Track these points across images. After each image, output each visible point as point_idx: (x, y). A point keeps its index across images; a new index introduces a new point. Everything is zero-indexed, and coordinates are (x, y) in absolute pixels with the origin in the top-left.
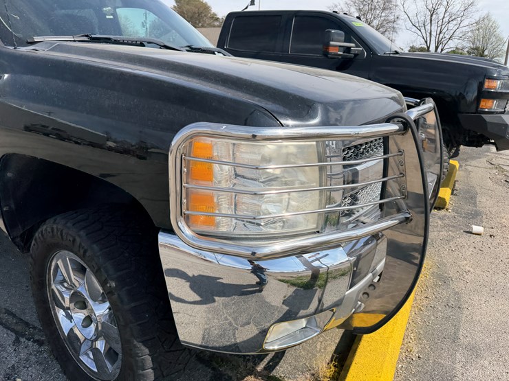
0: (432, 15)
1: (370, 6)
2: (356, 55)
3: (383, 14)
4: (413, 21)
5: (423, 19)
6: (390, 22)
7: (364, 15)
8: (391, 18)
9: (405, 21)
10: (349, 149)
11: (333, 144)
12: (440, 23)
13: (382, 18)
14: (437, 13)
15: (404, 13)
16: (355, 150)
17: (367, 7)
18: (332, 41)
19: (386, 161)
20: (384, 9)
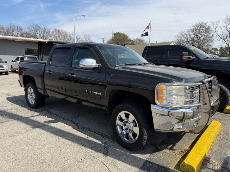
1: (199, 31)
2: (192, 59)
3: (206, 34)
4: (221, 36)
5: (225, 35)
6: (209, 37)
7: (196, 35)
8: (210, 36)
9: (216, 36)
10: (191, 88)
11: (187, 87)
13: (205, 36)
15: (216, 33)
16: (192, 88)
17: (197, 32)
18: (184, 55)
19: (200, 90)
20: (206, 32)
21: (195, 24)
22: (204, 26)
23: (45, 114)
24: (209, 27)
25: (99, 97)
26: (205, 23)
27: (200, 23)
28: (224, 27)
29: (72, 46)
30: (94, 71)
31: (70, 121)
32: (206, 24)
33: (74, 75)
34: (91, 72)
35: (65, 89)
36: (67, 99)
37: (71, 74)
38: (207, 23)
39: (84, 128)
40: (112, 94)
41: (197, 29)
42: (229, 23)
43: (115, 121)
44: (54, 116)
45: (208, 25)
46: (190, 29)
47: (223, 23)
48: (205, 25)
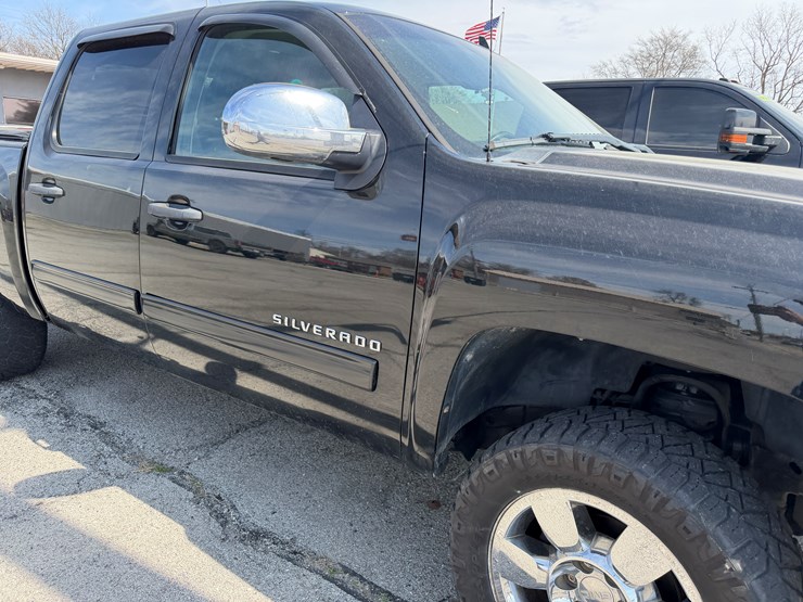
0: (764, 75)
1: (660, 63)
2: (771, 147)
12: (779, 86)
14: (773, 72)
15: (717, 73)
18: (738, 126)
21: (646, 37)
22: (679, 45)
23: (39, 421)
24: (695, 48)
25: (370, 365)
26: (682, 34)
27: (667, 33)
28: (746, 51)
29: (176, 25)
30: (329, 184)
31: (174, 480)
32: (685, 37)
33: (188, 205)
34: (306, 189)
35: (138, 294)
36: (149, 347)
37: (173, 201)
38: (691, 32)
39: (256, 535)
40: (469, 357)
41: (653, 53)
42: (762, 37)
43: (483, 539)
44: (86, 434)
45: (692, 40)
46: (629, 52)
47: (746, 36)
48: (683, 40)
